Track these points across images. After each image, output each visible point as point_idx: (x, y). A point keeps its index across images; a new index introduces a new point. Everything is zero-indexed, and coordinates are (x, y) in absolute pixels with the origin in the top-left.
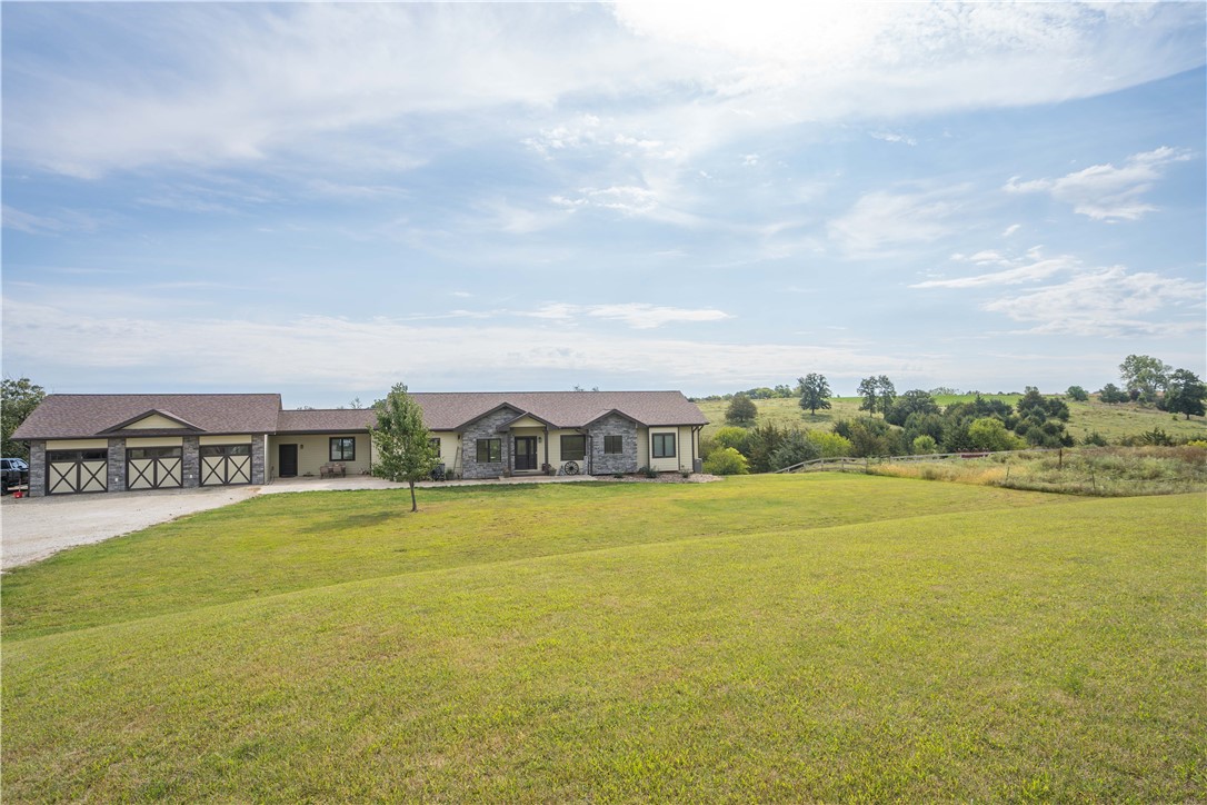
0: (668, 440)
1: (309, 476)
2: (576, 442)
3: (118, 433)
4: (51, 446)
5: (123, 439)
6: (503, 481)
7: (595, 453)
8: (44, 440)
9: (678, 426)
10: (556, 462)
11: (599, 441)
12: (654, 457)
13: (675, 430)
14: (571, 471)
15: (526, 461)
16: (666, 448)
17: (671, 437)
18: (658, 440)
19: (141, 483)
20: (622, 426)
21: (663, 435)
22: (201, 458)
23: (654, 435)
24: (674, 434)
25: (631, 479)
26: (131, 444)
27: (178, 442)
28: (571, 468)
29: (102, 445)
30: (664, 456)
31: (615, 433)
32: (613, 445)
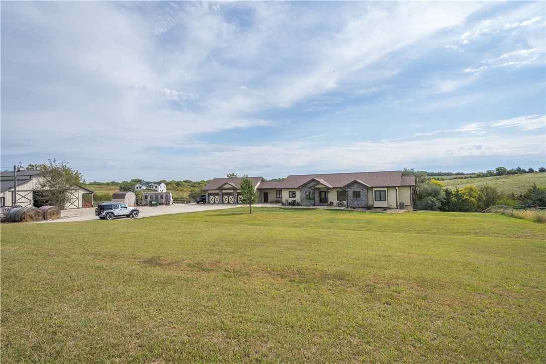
0: (383, 193)
1: (272, 202)
2: (342, 194)
3: (220, 189)
4: (210, 192)
5: (222, 190)
7: (349, 198)
8: (208, 190)
9: (388, 187)
10: (336, 202)
11: (350, 193)
12: (375, 201)
13: (386, 189)
14: (340, 205)
15: (324, 200)
16: (381, 197)
17: (384, 192)
18: (378, 193)
19: (226, 202)
20: (360, 187)
21: (380, 191)
22: (238, 196)
23: (375, 191)
24: (385, 191)
26: (224, 191)
27: (232, 191)
28: (341, 204)
29: (218, 192)
30: (380, 200)
31: (357, 190)
32: (357, 195)
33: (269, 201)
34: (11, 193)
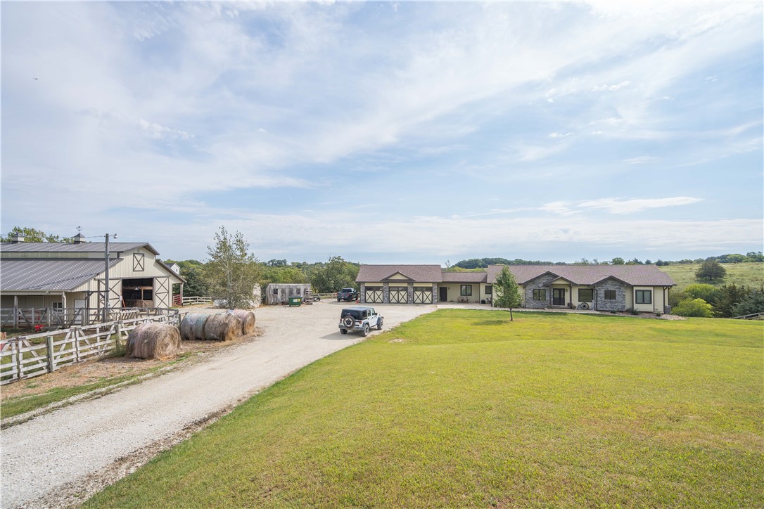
0: (647, 294)
1: (452, 302)
2: (588, 293)
3: (386, 281)
4: (367, 285)
5: (388, 283)
6: (547, 310)
7: (599, 299)
8: (364, 282)
9: (654, 286)
10: (576, 302)
11: (602, 292)
12: (636, 303)
13: (652, 289)
14: (584, 307)
15: (559, 301)
16: (645, 297)
17: (649, 293)
18: (640, 294)
19: (394, 301)
20: (616, 285)
21: (643, 291)
22: (414, 292)
23: (636, 291)
24: (650, 291)
25: (621, 314)
26: (391, 285)
27: (406, 285)
28: (584, 306)
29: (381, 285)
30: (644, 303)
31: (612, 289)
32: (610, 295)
33: (448, 299)
34: (97, 282)
